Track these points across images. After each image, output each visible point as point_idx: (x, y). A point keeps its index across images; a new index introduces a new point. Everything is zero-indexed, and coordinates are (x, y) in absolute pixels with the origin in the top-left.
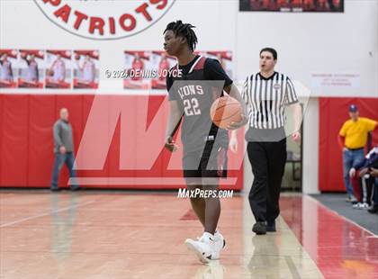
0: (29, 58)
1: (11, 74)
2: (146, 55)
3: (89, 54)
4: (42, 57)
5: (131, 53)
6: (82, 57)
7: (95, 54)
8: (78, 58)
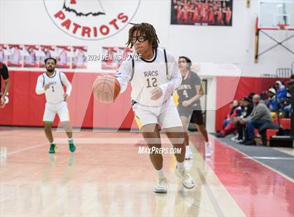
0: (46, 50)
1: (35, 59)
2: (115, 49)
3: (81, 48)
4: (53, 50)
5: (107, 48)
6: (77, 50)
7: (85, 48)
8: (75, 51)
